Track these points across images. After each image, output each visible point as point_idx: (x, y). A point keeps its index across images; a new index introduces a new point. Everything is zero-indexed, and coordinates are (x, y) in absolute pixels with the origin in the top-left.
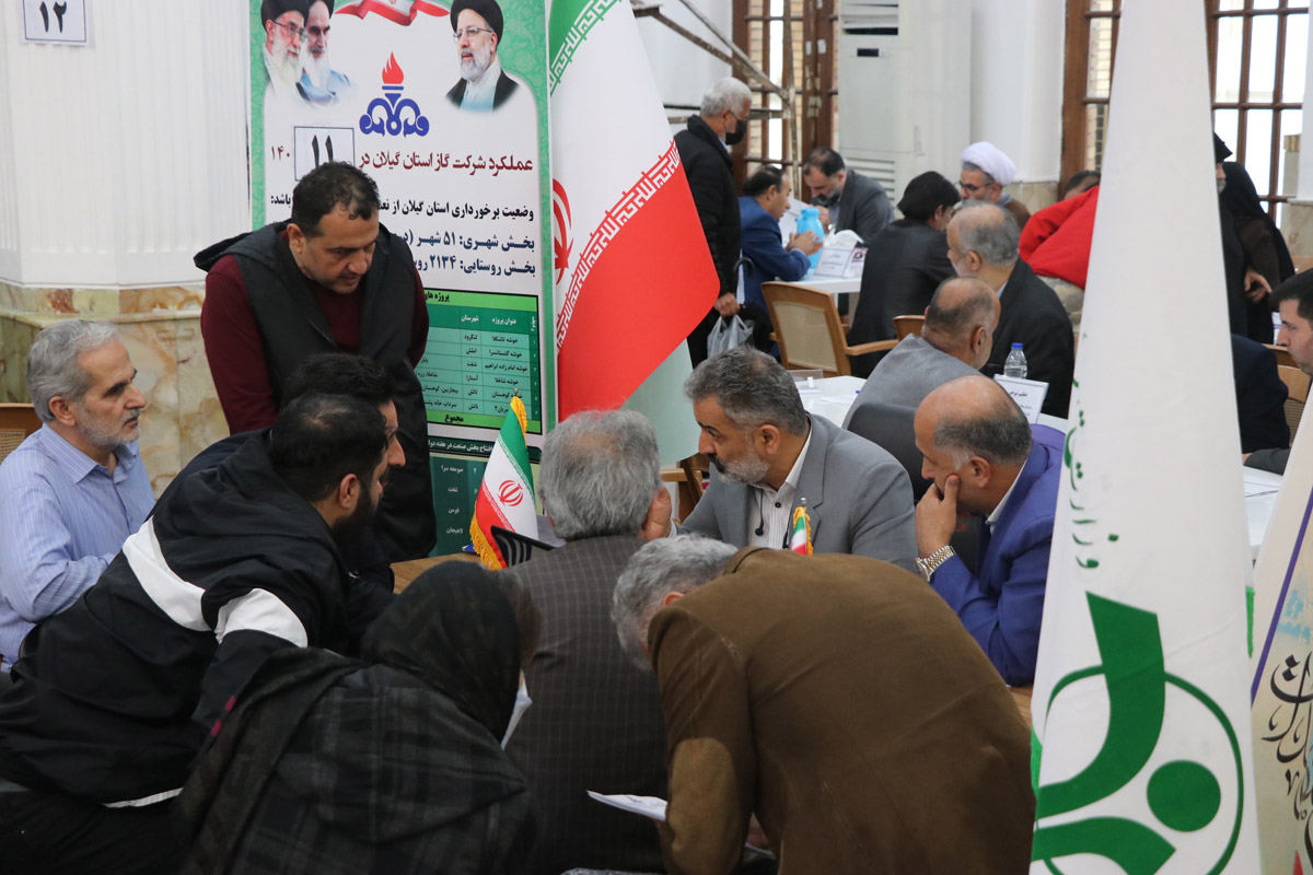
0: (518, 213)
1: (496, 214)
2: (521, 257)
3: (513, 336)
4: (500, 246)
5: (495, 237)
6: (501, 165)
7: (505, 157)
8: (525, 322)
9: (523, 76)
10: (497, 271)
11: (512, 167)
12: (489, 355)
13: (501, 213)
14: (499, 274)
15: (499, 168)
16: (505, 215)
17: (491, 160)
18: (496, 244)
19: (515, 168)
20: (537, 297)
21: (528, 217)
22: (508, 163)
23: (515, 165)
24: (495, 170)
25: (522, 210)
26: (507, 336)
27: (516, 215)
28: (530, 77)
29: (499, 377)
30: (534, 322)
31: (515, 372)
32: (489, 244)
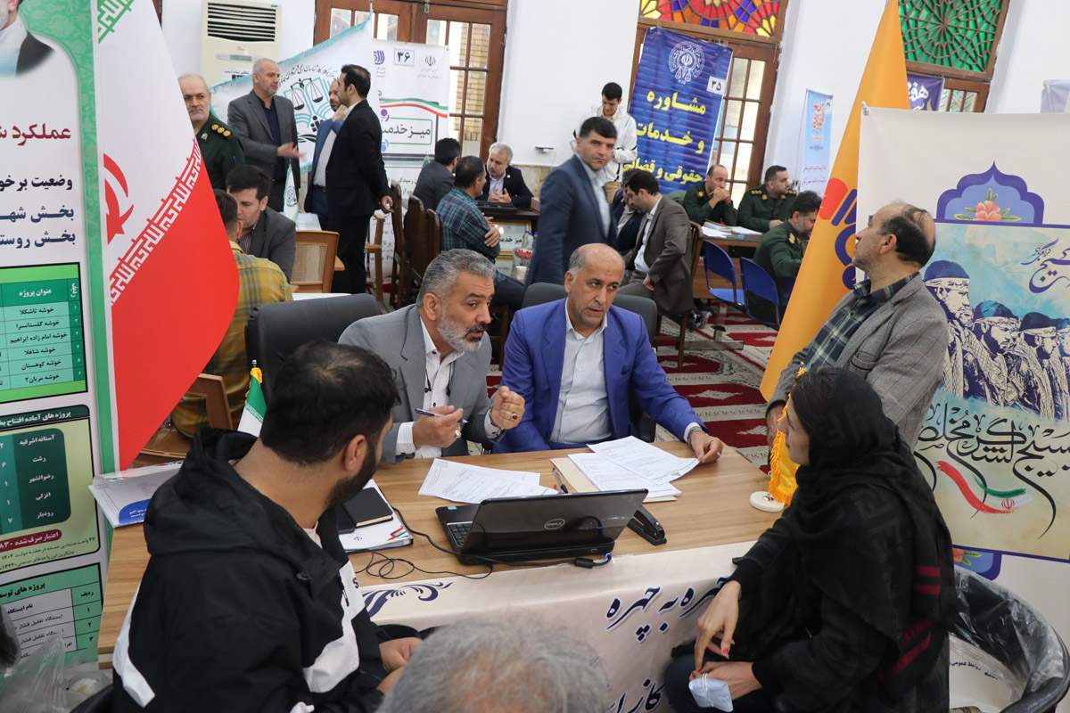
0: (52, 183)
1: (23, 185)
2: (56, 227)
3: (48, 306)
4: (28, 218)
5: (21, 209)
6: (31, 134)
7: (35, 126)
8: (65, 290)
9: (59, 41)
10: (25, 243)
11: (44, 136)
12: (17, 330)
13: (29, 184)
14: (28, 246)
15: (27, 137)
16: (35, 185)
17: (15, 128)
18: (23, 217)
19: (49, 137)
20: (78, 263)
21: (66, 185)
22: (38, 131)
23: (48, 133)
24: (22, 139)
25: (57, 179)
26: (39, 307)
27: (49, 185)
28: (68, 43)
29: (29, 349)
30: (74, 288)
31: (52, 340)
32: (13, 217)
